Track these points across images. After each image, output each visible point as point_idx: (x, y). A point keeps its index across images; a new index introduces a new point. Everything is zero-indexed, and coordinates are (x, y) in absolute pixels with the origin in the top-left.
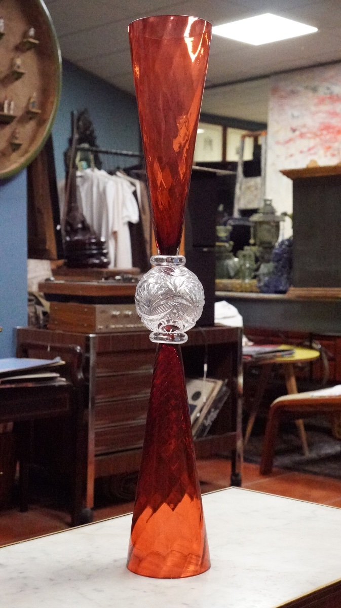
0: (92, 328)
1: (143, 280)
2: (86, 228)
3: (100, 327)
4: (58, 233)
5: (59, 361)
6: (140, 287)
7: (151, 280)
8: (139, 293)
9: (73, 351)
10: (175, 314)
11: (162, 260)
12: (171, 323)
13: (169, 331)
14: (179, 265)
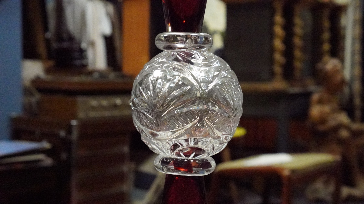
1: (145, 74)
3: (81, 115)
5: (46, 145)
6: (140, 84)
7: (157, 73)
8: (138, 93)
9: (57, 136)
10: (197, 127)
11: (175, 39)
12: (192, 144)
13: (189, 156)
14: (203, 47)
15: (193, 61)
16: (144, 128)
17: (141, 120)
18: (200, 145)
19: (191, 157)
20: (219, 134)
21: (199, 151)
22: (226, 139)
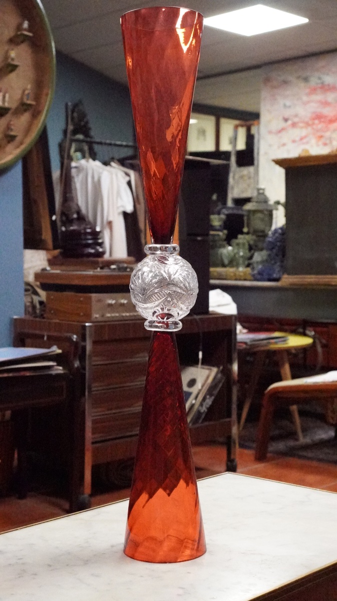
0: (88, 317)
1: (138, 269)
2: (81, 218)
3: (96, 316)
4: (53, 224)
5: (56, 350)
6: (135, 276)
7: (146, 269)
8: (134, 282)
9: (70, 339)
10: (169, 302)
11: (156, 249)
12: (166, 311)
13: (164, 319)
14: (173, 253)
15: (166, 262)
16: (137, 303)
17: (135, 297)
18: (170, 312)
19: (165, 320)
20: (182, 306)
21: (169, 316)
22: (187, 308)
